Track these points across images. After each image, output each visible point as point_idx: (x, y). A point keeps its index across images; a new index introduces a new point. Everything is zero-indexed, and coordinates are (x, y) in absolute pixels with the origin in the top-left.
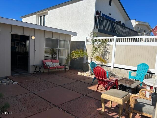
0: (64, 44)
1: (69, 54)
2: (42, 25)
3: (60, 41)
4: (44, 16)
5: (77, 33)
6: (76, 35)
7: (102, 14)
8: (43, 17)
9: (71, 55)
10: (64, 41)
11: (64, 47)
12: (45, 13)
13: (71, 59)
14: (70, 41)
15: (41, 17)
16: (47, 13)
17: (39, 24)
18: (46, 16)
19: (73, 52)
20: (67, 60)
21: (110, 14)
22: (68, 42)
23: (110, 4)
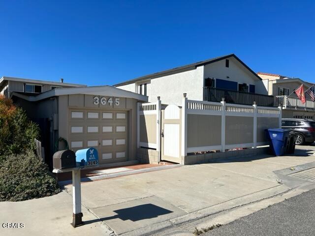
2: (143, 94)
4: (145, 85)
8: (143, 86)
12: (146, 81)
16: (149, 82)
17: (139, 93)
18: (147, 85)
21: (228, 77)
23: (227, 65)
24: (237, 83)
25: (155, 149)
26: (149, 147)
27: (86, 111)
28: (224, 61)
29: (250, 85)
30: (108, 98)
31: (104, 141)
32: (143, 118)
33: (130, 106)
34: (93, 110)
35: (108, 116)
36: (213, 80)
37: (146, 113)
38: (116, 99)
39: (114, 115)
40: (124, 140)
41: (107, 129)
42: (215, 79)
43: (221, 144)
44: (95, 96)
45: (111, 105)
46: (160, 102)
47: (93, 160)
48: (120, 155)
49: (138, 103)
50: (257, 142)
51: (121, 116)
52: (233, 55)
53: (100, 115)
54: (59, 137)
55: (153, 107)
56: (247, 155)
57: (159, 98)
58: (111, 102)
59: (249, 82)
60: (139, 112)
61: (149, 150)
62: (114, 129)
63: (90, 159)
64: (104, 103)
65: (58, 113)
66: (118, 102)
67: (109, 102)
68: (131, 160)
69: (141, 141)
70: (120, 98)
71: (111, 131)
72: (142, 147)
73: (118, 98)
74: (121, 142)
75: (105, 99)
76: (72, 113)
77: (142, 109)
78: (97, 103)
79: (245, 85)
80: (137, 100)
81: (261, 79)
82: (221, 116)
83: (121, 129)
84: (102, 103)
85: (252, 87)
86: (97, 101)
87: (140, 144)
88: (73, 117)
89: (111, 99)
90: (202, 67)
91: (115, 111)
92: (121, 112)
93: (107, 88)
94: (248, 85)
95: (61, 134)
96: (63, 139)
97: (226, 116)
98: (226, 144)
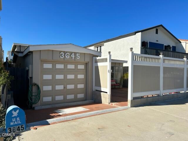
0: (118, 69)
1: (122, 76)
3: (115, 67)
4: (100, 47)
5: (127, 61)
6: (127, 63)
7: (149, 42)
9: (124, 77)
10: (118, 67)
11: (118, 72)
12: (101, 44)
13: (123, 79)
14: (122, 67)
15: (98, 47)
18: (102, 47)
19: (125, 74)
20: (121, 80)
21: (157, 41)
22: (121, 67)
23: (157, 33)
24: (163, 45)
25: (107, 93)
26: (102, 90)
27: (54, 63)
28: (155, 30)
29: (172, 46)
30: (71, 53)
31: (68, 86)
32: (97, 68)
33: (87, 60)
34: (60, 63)
35: (71, 67)
36: (147, 43)
37: (99, 64)
38: (77, 54)
39: (76, 67)
40: (83, 85)
41: (71, 77)
42: (148, 42)
43: (160, 90)
44: (61, 52)
45: (73, 58)
46: (110, 56)
47: (16, 125)
48: (81, 96)
49: (94, 57)
50: (187, 87)
51: (81, 67)
52: (161, 26)
53: (65, 66)
54: (33, 83)
55: (105, 60)
56: (179, 98)
57: (109, 52)
58: (73, 56)
59: (172, 44)
60: (94, 64)
61: (102, 93)
62: (76, 76)
63: (12, 124)
64: (68, 57)
65: (32, 64)
66: (79, 56)
67: (72, 56)
68: (88, 100)
69: (95, 86)
70: (81, 53)
71: (74, 78)
72: (96, 90)
73: (78, 53)
74: (81, 86)
75: (69, 54)
76: (44, 64)
77: (96, 62)
78: (62, 57)
79: (169, 46)
80: (93, 55)
81: (181, 42)
82: (159, 67)
83: (81, 76)
84: (66, 57)
85: (174, 48)
86: (63, 55)
87: (95, 88)
88: (44, 67)
89: (73, 54)
90: (140, 33)
91: (76, 63)
92: (81, 64)
93: (70, 45)
94: (171, 46)
95: (35, 81)
96: (36, 84)
97: (164, 67)
98: (164, 89)
